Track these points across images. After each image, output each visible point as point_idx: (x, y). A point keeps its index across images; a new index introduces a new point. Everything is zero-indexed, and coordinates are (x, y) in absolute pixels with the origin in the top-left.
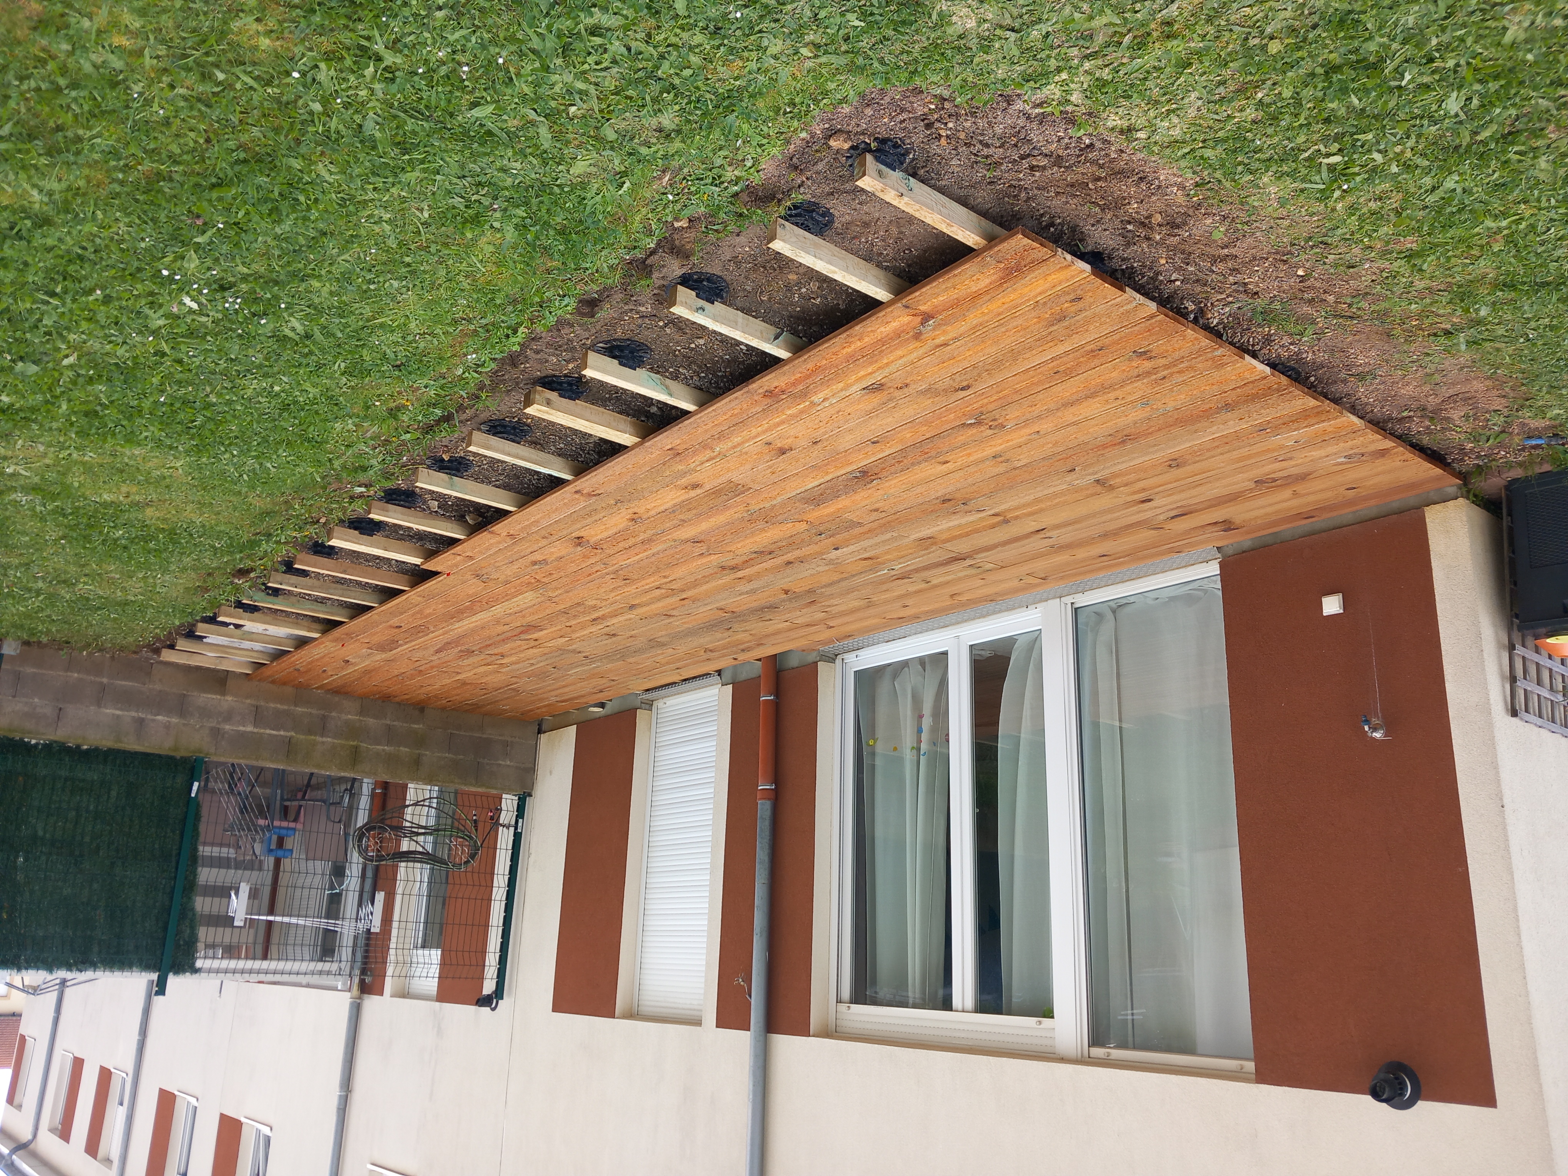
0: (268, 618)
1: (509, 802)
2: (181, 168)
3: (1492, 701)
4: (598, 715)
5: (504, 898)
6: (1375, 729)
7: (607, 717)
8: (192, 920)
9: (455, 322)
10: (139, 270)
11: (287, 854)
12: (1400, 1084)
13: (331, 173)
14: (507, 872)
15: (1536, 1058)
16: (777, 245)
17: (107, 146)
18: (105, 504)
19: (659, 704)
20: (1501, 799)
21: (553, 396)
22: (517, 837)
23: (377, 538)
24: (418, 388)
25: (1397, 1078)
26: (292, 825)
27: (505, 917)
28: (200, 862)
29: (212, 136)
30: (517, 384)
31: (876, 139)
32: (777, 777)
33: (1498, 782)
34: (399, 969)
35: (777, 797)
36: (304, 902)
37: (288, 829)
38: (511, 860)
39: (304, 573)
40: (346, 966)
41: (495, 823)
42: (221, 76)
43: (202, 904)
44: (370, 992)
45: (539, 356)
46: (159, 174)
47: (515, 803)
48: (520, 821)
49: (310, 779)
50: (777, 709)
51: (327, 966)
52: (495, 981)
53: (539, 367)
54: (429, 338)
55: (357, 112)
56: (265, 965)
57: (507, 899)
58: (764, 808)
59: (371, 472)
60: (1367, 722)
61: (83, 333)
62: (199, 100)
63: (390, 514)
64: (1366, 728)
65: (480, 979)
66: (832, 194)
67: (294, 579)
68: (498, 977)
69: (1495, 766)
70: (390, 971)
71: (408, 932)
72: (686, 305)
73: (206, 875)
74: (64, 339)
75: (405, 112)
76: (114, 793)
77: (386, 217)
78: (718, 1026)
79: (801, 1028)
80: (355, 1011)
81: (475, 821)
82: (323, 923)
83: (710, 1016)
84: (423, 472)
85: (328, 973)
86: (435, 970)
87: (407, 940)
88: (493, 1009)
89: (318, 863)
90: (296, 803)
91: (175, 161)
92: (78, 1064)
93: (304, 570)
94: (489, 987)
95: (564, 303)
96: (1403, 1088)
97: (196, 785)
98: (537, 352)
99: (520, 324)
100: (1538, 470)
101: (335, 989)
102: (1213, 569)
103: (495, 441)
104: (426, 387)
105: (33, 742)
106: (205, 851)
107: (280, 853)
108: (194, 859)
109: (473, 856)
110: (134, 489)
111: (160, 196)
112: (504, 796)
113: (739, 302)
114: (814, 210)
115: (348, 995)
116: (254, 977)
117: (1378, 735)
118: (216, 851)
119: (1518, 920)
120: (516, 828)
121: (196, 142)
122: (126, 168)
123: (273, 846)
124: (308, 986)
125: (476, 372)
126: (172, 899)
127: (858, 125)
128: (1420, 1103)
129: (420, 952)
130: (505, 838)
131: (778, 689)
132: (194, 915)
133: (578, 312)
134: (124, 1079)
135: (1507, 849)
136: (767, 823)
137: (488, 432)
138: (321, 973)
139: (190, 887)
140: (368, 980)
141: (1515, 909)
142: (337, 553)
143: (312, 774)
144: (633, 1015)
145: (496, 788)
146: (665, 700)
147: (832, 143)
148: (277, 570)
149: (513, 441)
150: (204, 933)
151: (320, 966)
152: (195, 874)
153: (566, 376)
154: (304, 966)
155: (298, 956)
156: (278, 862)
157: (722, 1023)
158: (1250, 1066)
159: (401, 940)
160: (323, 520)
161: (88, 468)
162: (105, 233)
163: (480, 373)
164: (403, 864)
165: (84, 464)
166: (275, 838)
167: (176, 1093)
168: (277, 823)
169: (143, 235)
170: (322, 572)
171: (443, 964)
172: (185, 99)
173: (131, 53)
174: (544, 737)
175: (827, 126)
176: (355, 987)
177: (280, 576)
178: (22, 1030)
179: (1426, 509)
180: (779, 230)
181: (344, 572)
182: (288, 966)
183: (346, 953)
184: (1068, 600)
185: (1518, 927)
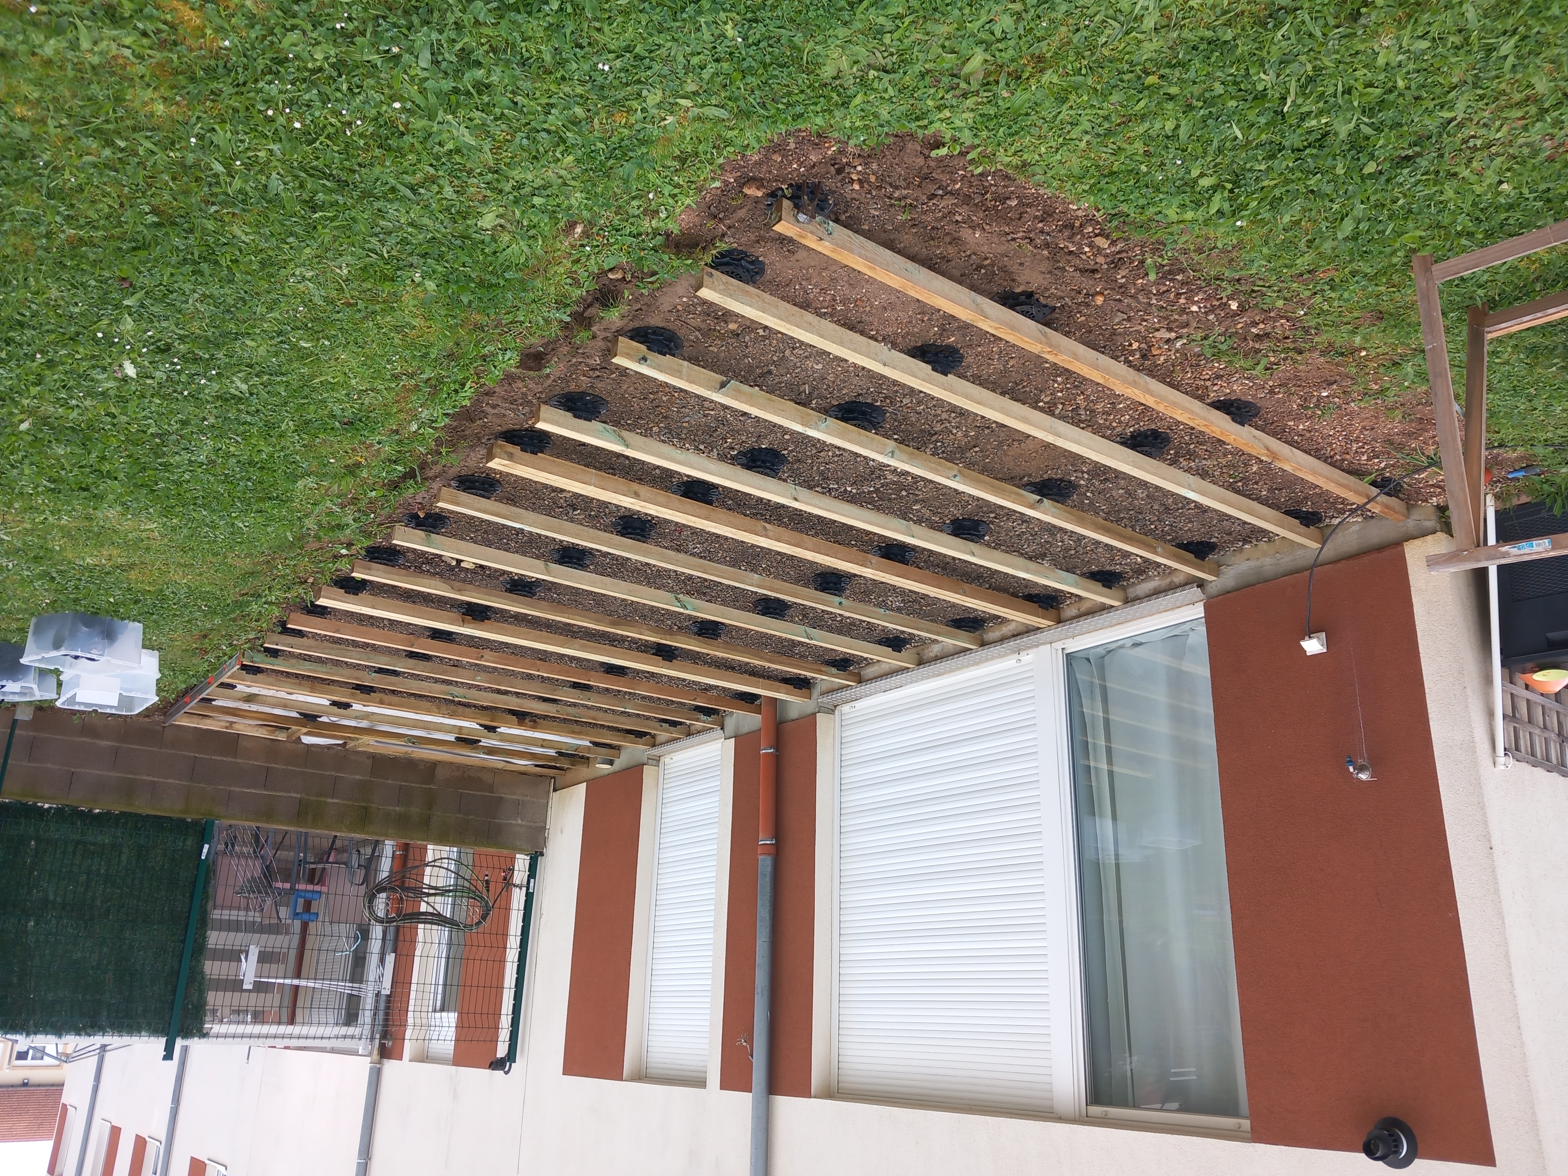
0: (271, 680)
1: (522, 862)
2: (101, 233)
3: (1477, 739)
4: (606, 772)
5: (516, 959)
6: (1361, 769)
7: (615, 773)
8: (201, 984)
9: (396, 377)
10: (78, 334)
11: (313, 917)
12: (1395, 1141)
13: (247, 234)
14: (519, 933)
15: (1534, 1113)
16: (705, 293)
17: (28, 213)
18: (90, 569)
19: (666, 760)
20: (1489, 841)
21: (516, 450)
22: (529, 897)
23: (364, 595)
24: (372, 445)
25: (1391, 1135)
26: (317, 888)
27: (517, 979)
28: (210, 925)
29: (125, 201)
30: (479, 439)
31: (790, 185)
32: (778, 832)
33: (1486, 823)
34: (416, 1032)
35: (777, 852)
36: (329, 967)
37: (313, 892)
38: (523, 921)
39: (300, 634)
40: (367, 1028)
41: (508, 883)
42: (122, 144)
43: (212, 968)
44: (389, 1057)
45: (496, 411)
46: (81, 239)
47: (527, 863)
48: (532, 881)
49: (334, 842)
50: (778, 762)
51: (351, 1030)
52: (507, 1044)
53: (499, 421)
54: (372, 394)
55: (261, 171)
56: (289, 1029)
57: (519, 960)
58: (765, 863)
59: (348, 532)
60: (1351, 762)
61: (35, 397)
62: (106, 166)
63: (373, 572)
64: (1351, 769)
65: (494, 1041)
66: (758, 242)
67: (290, 639)
68: (510, 1040)
69: (1482, 806)
70: (408, 1034)
71: (426, 996)
72: (628, 356)
73: (215, 939)
74: (16, 404)
75: (306, 171)
76: (124, 858)
77: (309, 274)
78: (722, 1087)
79: (802, 1089)
80: (375, 1075)
81: (487, 882)
82: (346, 988)
83: (714, 1077)
84: (399, 529)
85: (353, 1037)
86: (451, 1033)
87: (425, 1003)
88: (507, 1073)
89: (342, 926)
90: (320, 866)
91: (93, 227)
92: (115, 1132)
93: (300, 631)
94: (502, 1051)
95: (507, 358)
96: (1398, 1145)
97: (206, 847)
98: (494, 407)
99: (468, 379)
100: (1515, 502)
101: (355, 1053)
102: (1198, 611)
103: (464, 496)
104: (379, 443)
105: (46, 806)
106: (216, 914)
107: (306, 917)
108: (204, 923)
109: (484, 917)
110: (115, 552)
111: (84, 261)
112: (518, 856)
113: (687, 351)
114: (742, 258)
115: (369, 1059)
116: (280, 1043)
117: (1363, 776)
118: (226, 915)
119: (1510, 967)
120: (528, 888)
121: (110, 206)
122: (49, 235)
123: (299, 910)
124: (333, 1051)
125: (432, 428)
126: (180, 962)
127: (770, 172)
128: (1417, 1161)
129: (438, 1015)
130: (518, 898)
131: (778, 742)
132: (203, 978)
133: (522, 365)
134: (158, 1148)
135: (1497, 892)
136: (768, 879)
137: (458, 488)
138: (345, 1037)
139: (199, 950)
140: (389, 1044)
141: (1507, 955)
142: (330, 613)
143: (335, 837)
144: (642, 1076)
145: (507, 848)
146: (672, 755)
147: (746, 190)
148: (273, 632)
149: (483, 497)
150: (213, 998)
151: (344, 1030)
152: (204, 937)
153: (527, 430)
154: (329, 1031)
155: (323, 1020)
156: (305, 927)
157: (725, 1085)
158: (1246, 1124)
159: (419, 1002)
160: (311, 580)
161: (66, 533)
162: (40, 299)
163: (435, 429)
164: (421, 926)
165: (62, 528)
166: (301, 901)
167: (207, 1162)
168: (302, 886)
169: (76, 300)
170: (319, 632)
171: (459, 1027)
172: (95, 166)
173: (35, 122)
174: (555, 797)
175: (739, 174)
176: (376, 1052)
177: (276, 637)
178: (64, 1100)
179: (1405, 544)
180: (706, 278)
181: (337, 631)
182: (313, 1030)
183: (366, 1017)
184: (1059, 645)
185: (1511, 974)
